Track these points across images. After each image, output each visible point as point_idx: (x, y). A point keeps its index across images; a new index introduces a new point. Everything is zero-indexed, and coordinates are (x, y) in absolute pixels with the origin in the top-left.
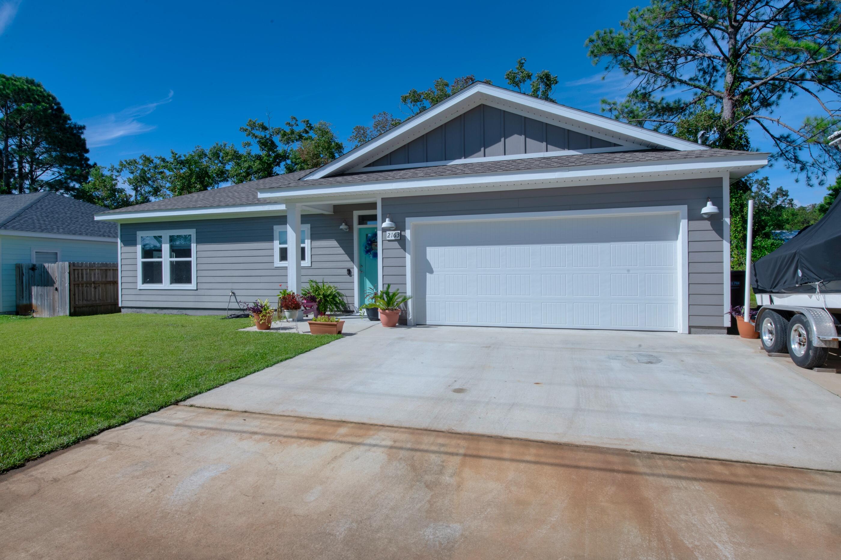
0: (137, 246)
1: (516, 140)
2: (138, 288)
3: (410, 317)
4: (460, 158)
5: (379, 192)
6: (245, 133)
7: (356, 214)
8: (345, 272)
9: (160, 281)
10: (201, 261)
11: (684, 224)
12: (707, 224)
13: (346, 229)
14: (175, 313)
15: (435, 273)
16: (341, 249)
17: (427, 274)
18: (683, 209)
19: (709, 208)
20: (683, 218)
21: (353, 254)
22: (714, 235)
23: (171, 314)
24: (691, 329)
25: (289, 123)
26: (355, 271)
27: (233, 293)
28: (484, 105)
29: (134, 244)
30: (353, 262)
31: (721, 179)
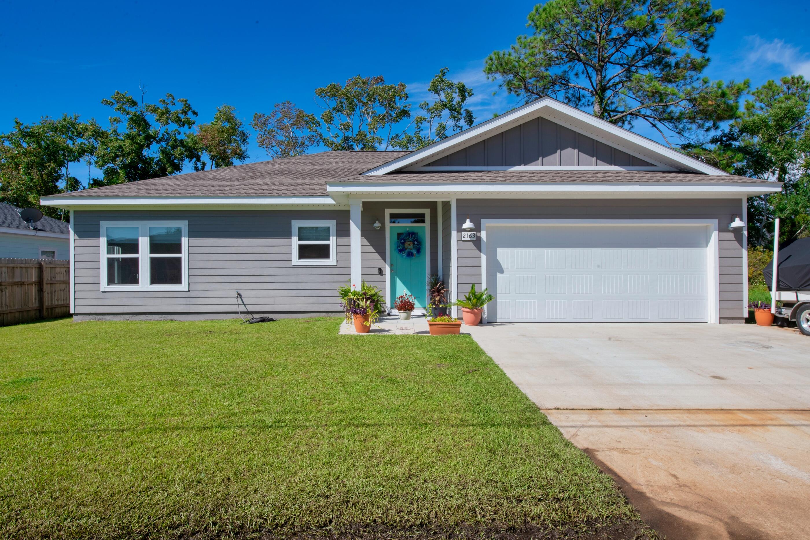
0: (101, 238)
1: (570, 153)
2: (102, 290)
3: (485, 316)
4: (520, 165)
5: (455, 193)
6: (107, 107)
7: (388, 212)
8: (377, 271)
9: (135, 281)
10: (193, 257)
11: (715, 236)
12: (731, 236)
13: (378, 227)
14: (157, 319)
15: (505, 273)
16: (371, 247)
17: (498, 274)
18: (715, 223)
19: (737, 223)
20: (715, 230)
21: (385, 253)
22: (736, 245)
23: (151, 320)
24: (723, 319)
25: (164, 101)
26: (387, 270)
27: (238, 294)
28: (542, 118)
29: (96, 235)
30: (385, 262)
31: (741, 200)
